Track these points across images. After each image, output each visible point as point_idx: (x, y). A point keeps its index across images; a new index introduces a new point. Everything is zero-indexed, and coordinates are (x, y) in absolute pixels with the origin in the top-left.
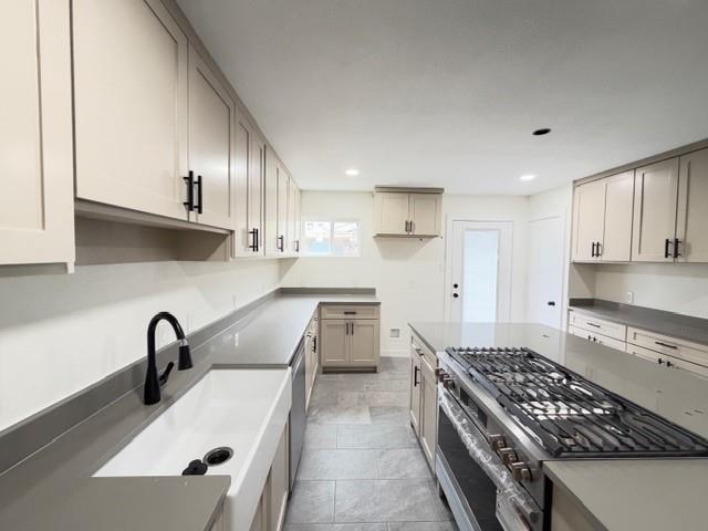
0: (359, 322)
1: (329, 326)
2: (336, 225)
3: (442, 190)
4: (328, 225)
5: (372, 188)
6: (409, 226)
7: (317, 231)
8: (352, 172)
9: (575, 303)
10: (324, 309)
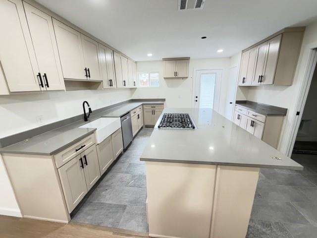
0: (156, 110)
1: (147, 111)
2: (151, 74)
3: (189, 58)
4: (148, 74)
5: (161, 59)
6: (176, 74)
7: (144, 77)
8: (150, 55)
9: (238, 102)
10: (144, 106)
